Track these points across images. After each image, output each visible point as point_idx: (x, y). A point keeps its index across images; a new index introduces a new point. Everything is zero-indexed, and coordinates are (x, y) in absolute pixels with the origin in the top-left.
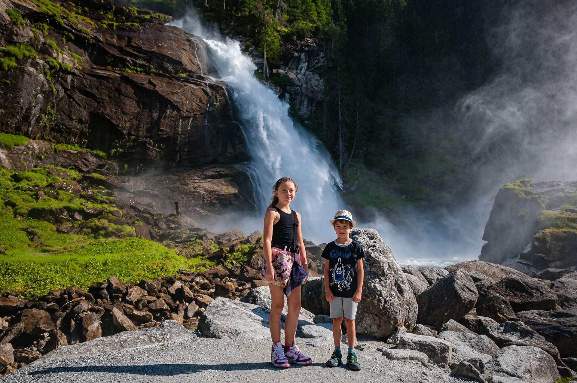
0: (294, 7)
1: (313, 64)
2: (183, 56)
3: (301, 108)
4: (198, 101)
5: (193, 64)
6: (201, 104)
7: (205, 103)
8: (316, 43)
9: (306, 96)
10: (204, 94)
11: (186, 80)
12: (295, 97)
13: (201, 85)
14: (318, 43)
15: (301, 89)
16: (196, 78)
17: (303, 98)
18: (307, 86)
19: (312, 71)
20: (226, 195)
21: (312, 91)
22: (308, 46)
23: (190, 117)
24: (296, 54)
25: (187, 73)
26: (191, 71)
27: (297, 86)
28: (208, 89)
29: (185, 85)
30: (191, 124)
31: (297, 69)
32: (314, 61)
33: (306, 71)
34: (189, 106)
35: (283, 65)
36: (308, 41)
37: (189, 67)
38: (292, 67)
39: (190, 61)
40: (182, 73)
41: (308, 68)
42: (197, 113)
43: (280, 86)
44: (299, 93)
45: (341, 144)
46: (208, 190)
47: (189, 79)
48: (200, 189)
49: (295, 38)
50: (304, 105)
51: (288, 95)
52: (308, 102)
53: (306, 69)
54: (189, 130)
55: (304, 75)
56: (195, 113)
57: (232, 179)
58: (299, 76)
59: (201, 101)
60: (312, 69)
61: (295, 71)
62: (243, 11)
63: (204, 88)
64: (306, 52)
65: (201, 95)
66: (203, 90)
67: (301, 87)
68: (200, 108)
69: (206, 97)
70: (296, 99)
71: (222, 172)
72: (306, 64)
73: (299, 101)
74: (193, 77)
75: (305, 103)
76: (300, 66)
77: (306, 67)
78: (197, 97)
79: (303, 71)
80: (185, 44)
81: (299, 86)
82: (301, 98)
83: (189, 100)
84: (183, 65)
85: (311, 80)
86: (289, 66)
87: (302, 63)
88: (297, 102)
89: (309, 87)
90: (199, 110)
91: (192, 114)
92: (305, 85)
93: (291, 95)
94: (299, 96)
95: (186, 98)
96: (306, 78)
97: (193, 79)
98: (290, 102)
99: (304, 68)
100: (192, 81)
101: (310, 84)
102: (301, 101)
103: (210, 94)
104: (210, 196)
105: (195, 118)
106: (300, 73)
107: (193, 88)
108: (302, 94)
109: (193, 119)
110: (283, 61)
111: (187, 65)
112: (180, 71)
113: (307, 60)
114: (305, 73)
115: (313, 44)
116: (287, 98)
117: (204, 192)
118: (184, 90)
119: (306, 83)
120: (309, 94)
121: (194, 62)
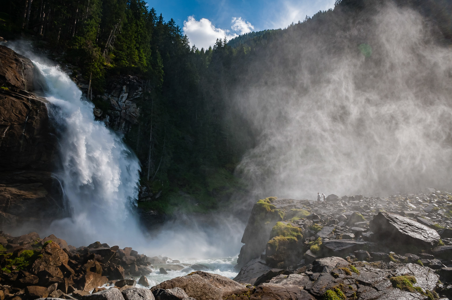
0: (120, 50)
1: (133, 95)
2: (8, 72)
3: (119, 128)
4: (18, 112)
5: (18, 80)
6: (20, 116)
7: (25, 115)
8: (136, 80)
9: (125, 119)
10: (24, 108)
11: (7, 93)
12: (114, 119)
13: (23, 100)
14: (137, 80)
15: (121, 114)
16: (18, 93)
17: (121, 120)
18: (126, 111)
19: (131, 101)
20: (33, 199)
21: (130, 116)
22: (129, 81)
23: (6, 126)
24: (119, 86)
25: (10, 88)
26: (14, 86)
27: (117, 111)
28: (30, 104)
29: (6, 98)
30: (6, 132)
31: (119, 97)
32: (133, 93)
33: (126, 100)
34: (7, 116)
35: (106, 92)
36: (130, 77)
37: (13, 82)
38: (115, 95)
39: (14, 78)
40: (5, 86)
41: (128, 98)
42: (15, 123)
43: (101, 109)
44: (118, 116)
45: (150, 160)
46: (14, 194)
47: (11, 93)
48: (6, 193)
49: (119, 73)
50: (122, 126)
51: (109, 117)
52: (126, 124)
53: (126, 98)
54: (4, 138)
55: (124, 102)
56: (13, 123)
57: (42, 184)
58: (119, 103)
59: (20, 113)
60: (132, 99)
61: (117, 99)
62: (75, 45)
63: (26, 102)
64: (128, 86)
65: (21, 108)
66: (24, 103)
67: (120, 111)
68: (18, 119)
69: (26, 110)
70: (115, 121)
71: (32, 178)
72: (127, 94)
73: (118, 123)
74: (17, 92)
75: (123, 125)
76: (121, 95)
77: (126, 97)
78: (17, 109)
79: (124, 100)
80: (12, 63)
81: (119, 111)
82: (120, 120)
83: (8, 111)
84: (6, 80)
85: (129, 107)
86: (112, 94)
87: (123, 93)
88: (116, 123)
89: (127, 113)
90: (17, 120)
91: (10, 123)
92: (124, 111)
93: (111, 117)
94: (118, 118)
95: (4, 108)
96: (126, 105)
97: (16, 93)
98: (110, 123)
99: (124, 97)
100: (14, 95)
101: (128, 110)
102: (120, 123)
103: (31, 108)
104: (15, 199)
105: (12, 127)
106: (121, 101)
107: (14, 101)
108: (121, 117)
109: (9, 128)
110: (106, 90)
111: (11, 81)
112: (3, 85)
113: (128, 92)
114: (125, 101)
115: (134, 80)
116: (108, 119)
117: (10, 196)
118: (4, 102)
119: (125, 109)
120: (127, 118)
121: (19, 79)
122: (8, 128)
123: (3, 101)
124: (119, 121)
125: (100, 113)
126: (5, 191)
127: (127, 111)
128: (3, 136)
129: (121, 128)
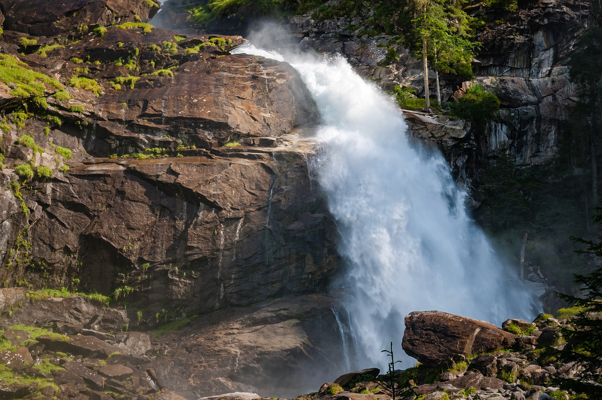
1: (568, 48)
2: (233, 112)
3: (542, 149)
4: (254, 187)
5: (255, 120)
6: (257, 193)
7: (266, 188)
10: (265, 173)
11: (236, 154)
12: (520, 129)
13: (260, 158)
15: (538, 110)
16: (259, 146)
17: (543, 127)
18: (555, 99)
23: (238, 219)
24: (521, 39)
25: (241, 140)
26: (248, 135)
27: (526, 105)
28: (273, 163)
29: (231, 164)
31: (529, 67)
32: (568, 42)
33: (552, 67)
34: (237, 200)
35: (494, 66)
37: (244, 129)
38: (517, 65)
39: (248, 118)
40: (231, 141)
42: (251, 209)
44: (532, 118)
46: (245, 347)
47: (242, 151)
48: (233, 345)
50: (548, 141)
51: (505, 128)
52: (558, 132)
53: (551, 64)
55: (549, 75)
56: (247, 210)
57: (298, 321)
58: (534, 81)
59: (259, 187)
61: (526, 72)
63: (267, 162)
64: (547, 29)
65: (259, 176)
66: (263, 165)
67: (537, 104)
68: (256, 200)
69: (268, 178)
70: (526, 133)
71: (282, 312)
72: (551, 52)
73: (533, 136)
74: (253, 145)
75: (552, 136)
76: (536, 60)
77: (551, 59)
78: (251, 180)
80: (244, 88)
81: (532, 103)
82: (538, 127)
83: (237, 189)
84: (230, 128)
86: (510, 64)
87: (541, 53)
88: (529, 137)
89: (560, 99)
90: (254, 202)
91: (243, 212)
92: (550, 98)
93: (511, 127)
94: (532, 124)
95: (230, 185)
96: (553, 82)
97: (252, 148)
98: (511, 141)
99: (546, 62)
100: (246, 154)
101: (563, 92)
102: (538, 134)
103: (276, 171)
104: (246, 356)
105: (247, 219)
106: (538, 73)
107: (245, 167)
108: (540, 119)
109: (244, 221)
110: (492, 59)
111: (241, 126)
112: (229, 139)
113: (553, 43)
114: (550, 71)
115: (562, 9)
116: (503, 134)
117: (238, 351)
118: (228, 173)
119: (552, 92)
120: (561, 115)
121: (256, 117)
122: (241, 221)
123: (226, 172)
124: (536, 131)
125: (465, 128)
126: (232, 343)
127: (557, 96)
128: (236, 239)
129: (548, 147)
